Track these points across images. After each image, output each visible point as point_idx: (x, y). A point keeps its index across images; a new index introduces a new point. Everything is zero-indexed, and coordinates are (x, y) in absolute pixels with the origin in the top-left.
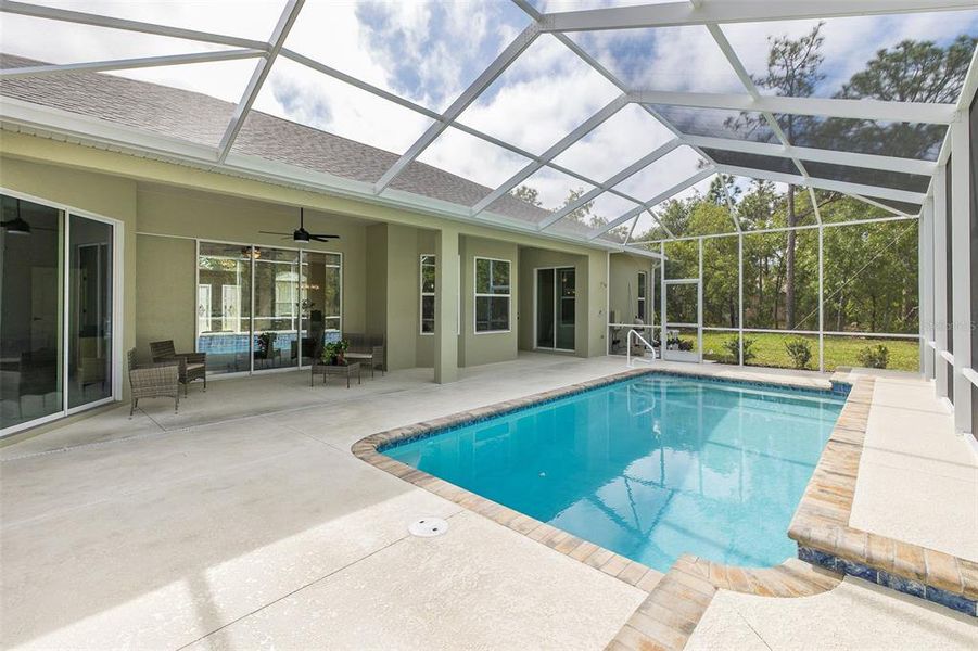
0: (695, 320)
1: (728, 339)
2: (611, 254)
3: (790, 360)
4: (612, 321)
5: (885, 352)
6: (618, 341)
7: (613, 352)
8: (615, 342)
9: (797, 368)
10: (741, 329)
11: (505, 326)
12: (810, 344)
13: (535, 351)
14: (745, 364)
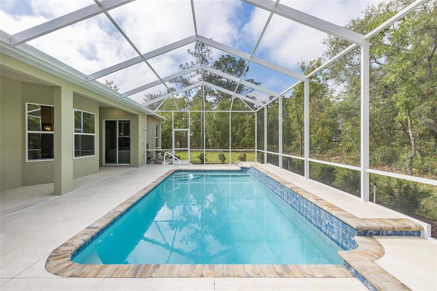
0: (187, 147)
1: (198, 154)
2: (147, 115)
3: (219, 161)
4: (147, 148)
5: (245, 156)
6: (150, 158)
7: (148, 163)
8: (148, 158)
9: (222, 164)
10: (204, 150)
11: (92, 153)
12: (225, 154)
13: (104, 166)
14: (206, 164)
